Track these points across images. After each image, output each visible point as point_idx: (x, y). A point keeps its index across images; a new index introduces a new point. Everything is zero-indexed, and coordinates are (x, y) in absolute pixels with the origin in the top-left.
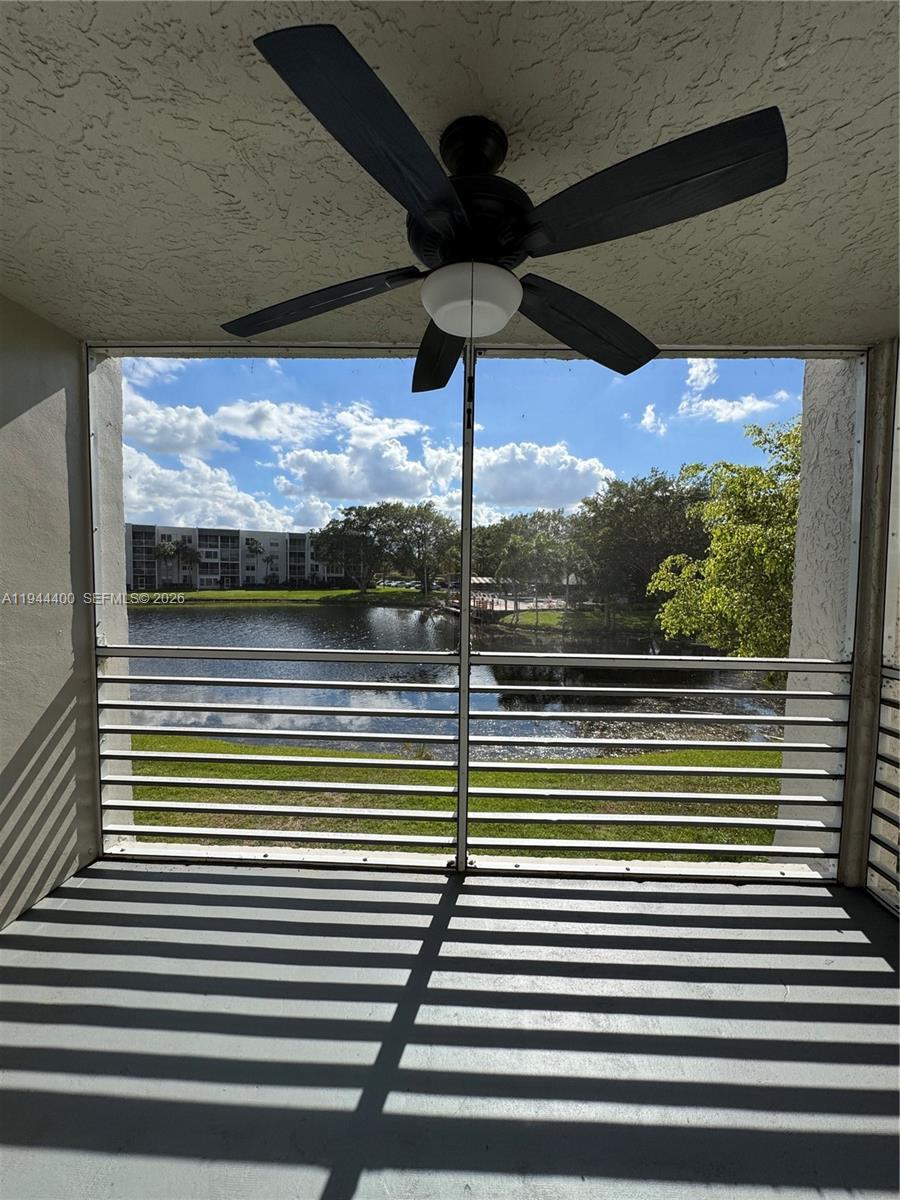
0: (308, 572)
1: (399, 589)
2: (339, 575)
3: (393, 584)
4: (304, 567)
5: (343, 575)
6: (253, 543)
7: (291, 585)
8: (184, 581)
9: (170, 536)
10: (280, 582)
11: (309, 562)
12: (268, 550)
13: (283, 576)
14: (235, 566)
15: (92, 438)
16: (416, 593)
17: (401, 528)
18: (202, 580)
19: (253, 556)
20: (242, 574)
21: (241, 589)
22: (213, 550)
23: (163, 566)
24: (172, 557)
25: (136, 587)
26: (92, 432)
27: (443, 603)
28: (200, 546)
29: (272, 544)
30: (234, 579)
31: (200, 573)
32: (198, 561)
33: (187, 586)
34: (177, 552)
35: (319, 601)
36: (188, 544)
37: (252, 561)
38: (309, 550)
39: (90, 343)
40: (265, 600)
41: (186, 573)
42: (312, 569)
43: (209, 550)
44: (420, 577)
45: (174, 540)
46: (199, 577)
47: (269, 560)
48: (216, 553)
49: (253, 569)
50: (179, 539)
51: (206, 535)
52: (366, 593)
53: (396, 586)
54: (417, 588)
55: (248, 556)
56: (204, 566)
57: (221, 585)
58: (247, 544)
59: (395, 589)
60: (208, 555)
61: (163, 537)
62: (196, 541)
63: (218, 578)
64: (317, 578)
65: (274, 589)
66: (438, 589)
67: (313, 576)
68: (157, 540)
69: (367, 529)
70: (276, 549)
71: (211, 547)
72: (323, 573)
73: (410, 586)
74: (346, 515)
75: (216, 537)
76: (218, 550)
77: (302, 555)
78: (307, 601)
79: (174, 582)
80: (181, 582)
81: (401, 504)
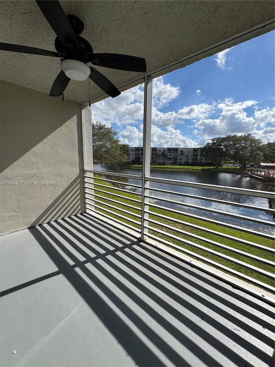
0: (198, 160)
1: (232, 167)
2: (209, 162)
3: (230, 165)
4: (197, 159)
5: (210, 162)
6: (182, 152)
7: (192, 165)
8: (163, 162)
9: (160, 150)
10: (189, 163)
11: (199, 158)
12: (187, 154)
13: (190, 161)
14: (177, 158)
15: (83, 125)
16: (239, 169)
17: (234, 145)
18: (168, 162)
19: (182, 156)
20: (178, 161)
21: (178, 165)
22: (171, 154)
23: (158, 158)
24: (160, 156)
25: (152, 164)
26: (83, 123)
27: (250, 173)
28: (168, 153)
29: (188, 152)
30: (176, 162)
31: (167, 160)
32: (167, 157)
33: (164, 164)
34: (162, 154)
35: (201, 170)
36: (165, 152)
37: (181, 157)
38: (199, 153)
39: (82, 103)
40: (184, 169)
41: (163, 160)
42: (200, 160)
43: (170, 154)
44: (241, 163)
45: (161, 151)
46: (167, 161)
47: (186, 157)
48: (172, 155)
49: (182, 159)
50: (163, 151)
51: (170, 150)
52: (218, 168)
53: (231, 166)
54: (240, 167)
55: (180, 155)
56: (168, 158)
57: (172, 164)
58: (181, 152)
59: (231, 167)
60: (170, 155)
61: (159, 150)
62: (167, 151)
63: (172, 162)
64: (201, 163)
65: (187, 166)
66: (250, 168)
67: (200, 162)
68: (157, 151)
69: (220, 145)
70: (189, 153)
71: (170, 153)
72: (203, 161)
73: (237, 166)
74: (213, 141)
75: (172, 150)
76: (172, 154)
77: (197, 155)
78: (196, 170)
79: (161, 163)
80: (162, 163)
81: (236, 135)
